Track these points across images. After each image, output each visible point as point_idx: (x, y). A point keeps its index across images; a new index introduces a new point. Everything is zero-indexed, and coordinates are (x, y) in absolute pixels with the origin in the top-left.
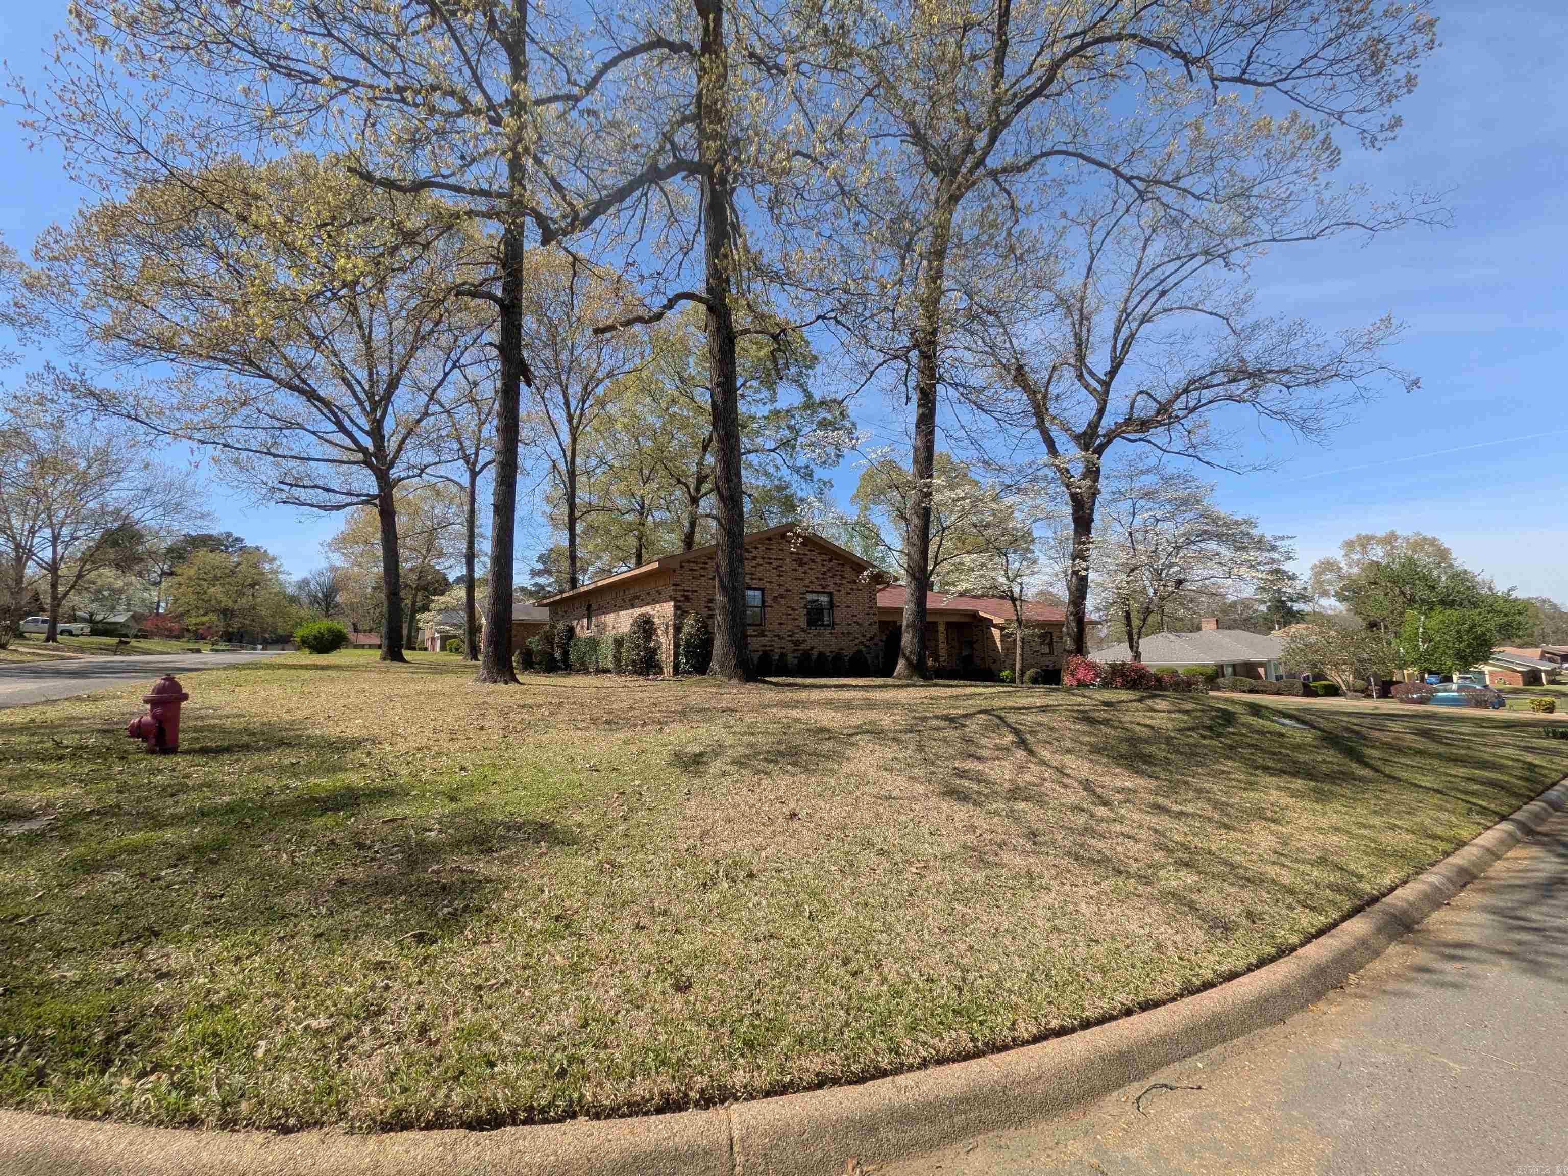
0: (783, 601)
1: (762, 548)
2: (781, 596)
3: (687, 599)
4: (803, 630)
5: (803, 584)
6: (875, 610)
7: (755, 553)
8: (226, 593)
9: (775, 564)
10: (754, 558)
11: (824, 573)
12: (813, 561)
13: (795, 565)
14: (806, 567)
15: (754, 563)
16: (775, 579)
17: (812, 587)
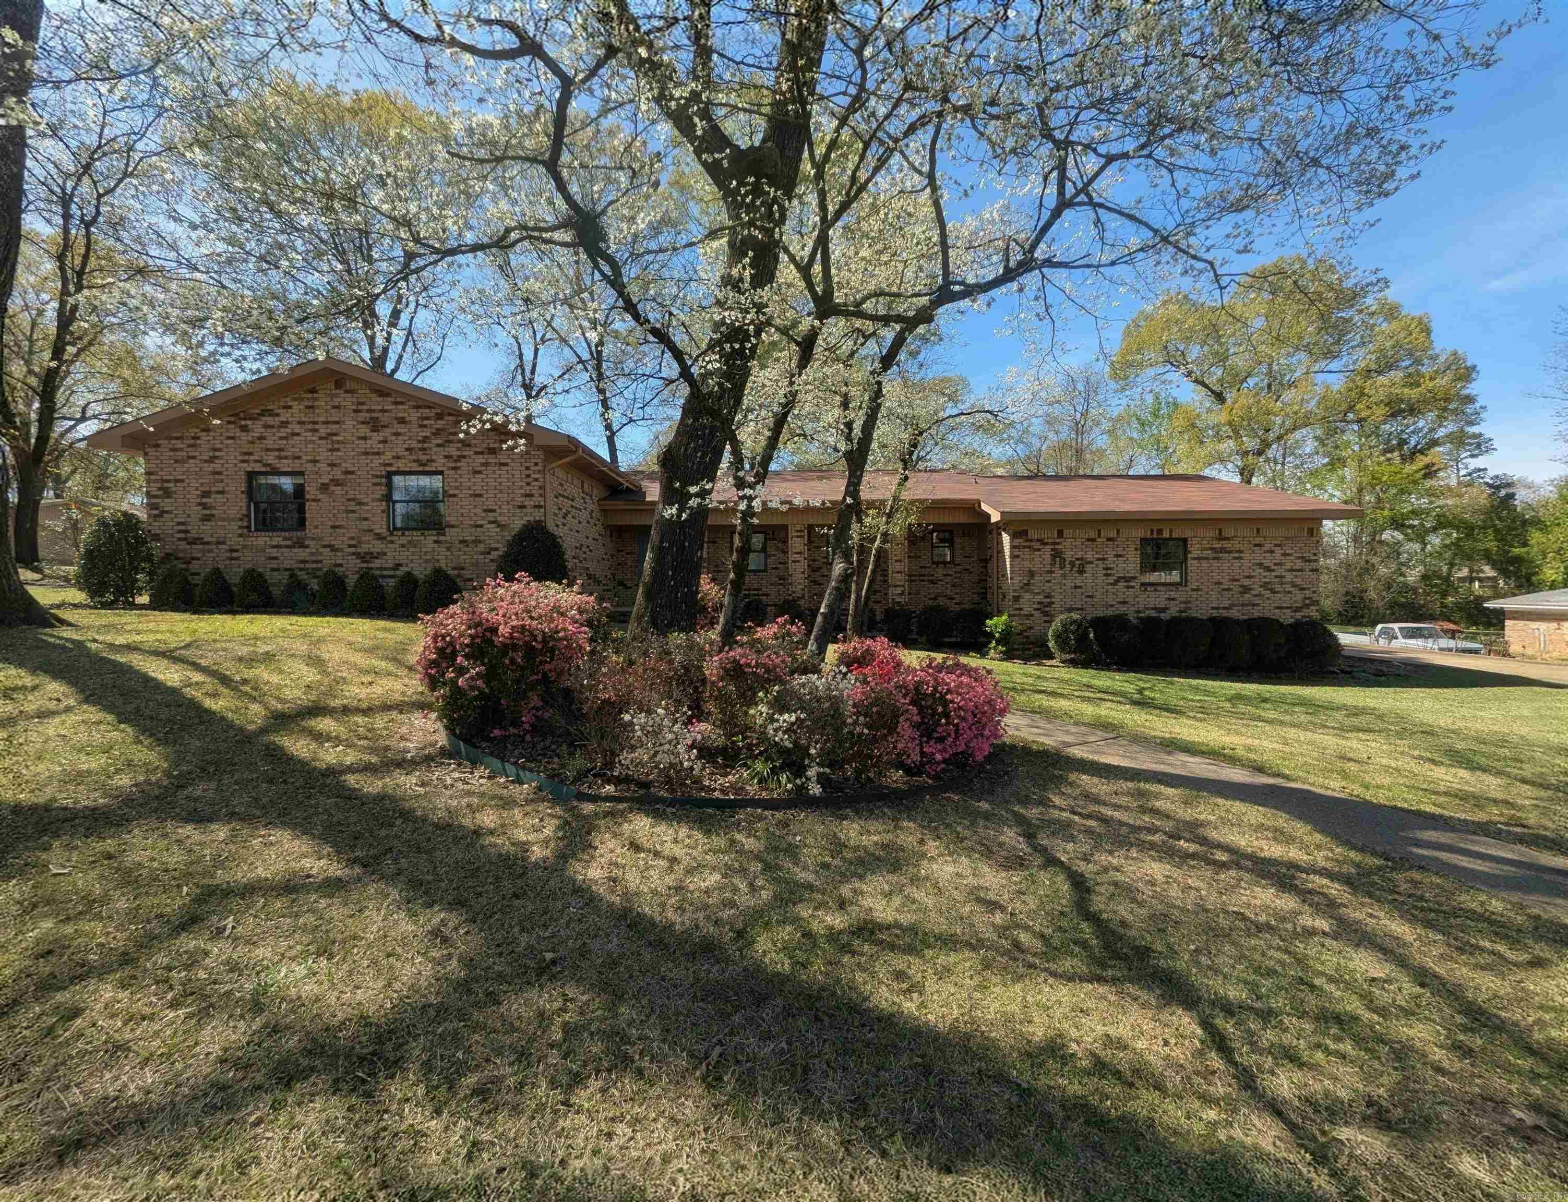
0: (338, 490)
2: (337, 483)
3: (167, 493)
4: (380, 537)
5: (377, 461)
9: (323, 431)
10: (285, 424)
11: (425, 439)
12: (402, 421)
13: (364, 430)
14: (387, 432)
15: (283, 432)
16: (324, 455)
17: (401, 465)
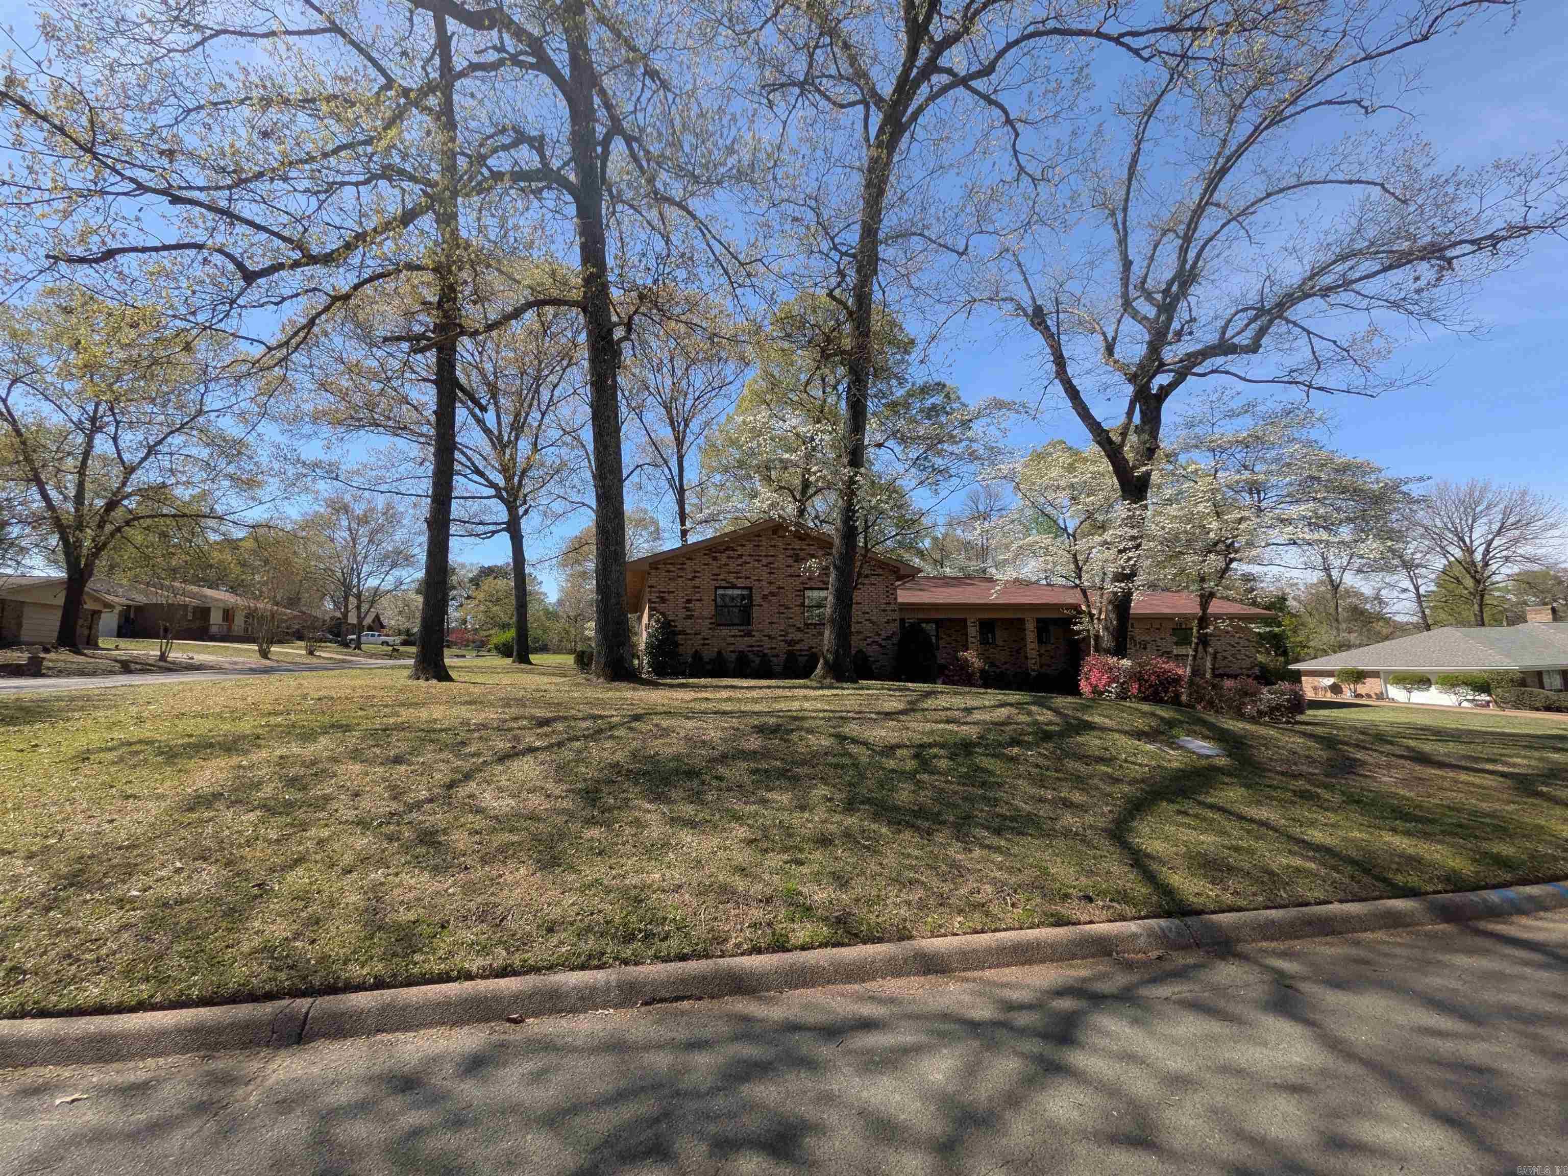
0: (774, 599)
1: (750, 546)
2: (773, 594)
3: (663, 600)
4: (799, 630)
5: (799, 580)
6: (893, 606)
7: (740, 551)
8: (505, 612)
9: (764, 561)
10: (741, 556)
12: (812, 556)
13: (790, 561)
15: (740, 561)
16: (765, 576)
17: (812, 584)
